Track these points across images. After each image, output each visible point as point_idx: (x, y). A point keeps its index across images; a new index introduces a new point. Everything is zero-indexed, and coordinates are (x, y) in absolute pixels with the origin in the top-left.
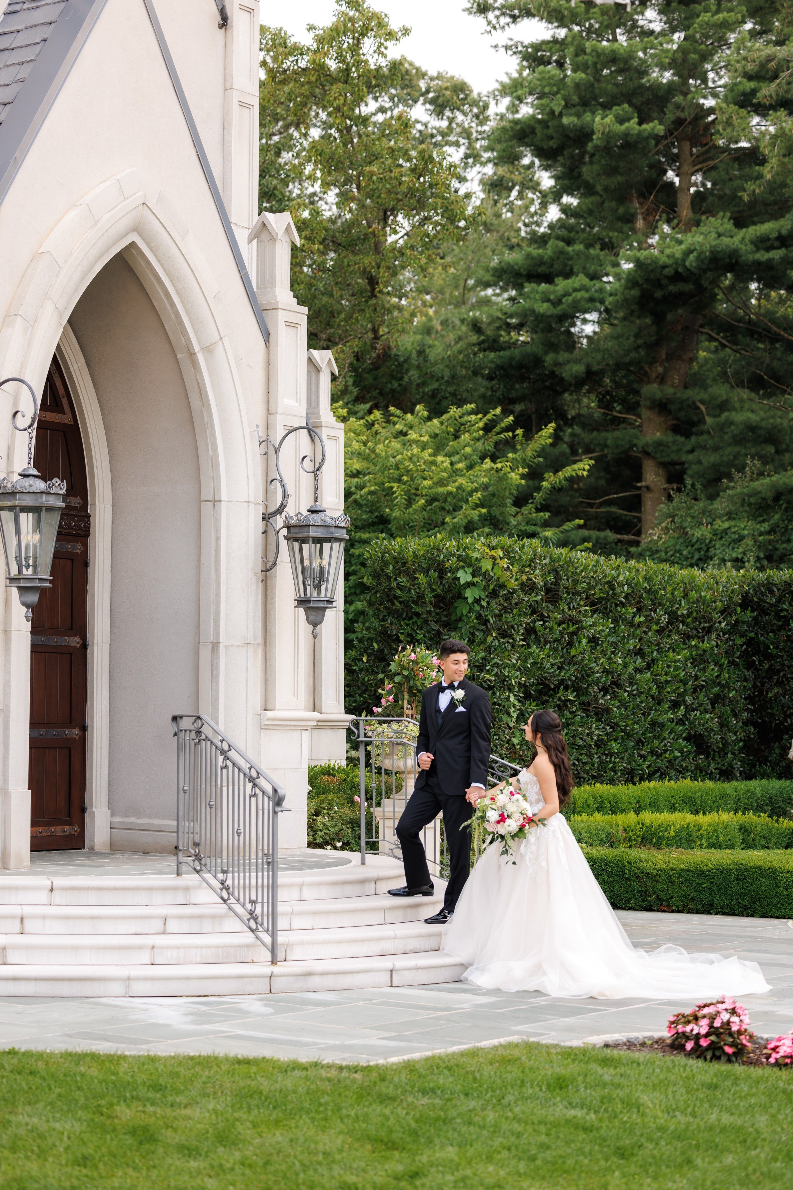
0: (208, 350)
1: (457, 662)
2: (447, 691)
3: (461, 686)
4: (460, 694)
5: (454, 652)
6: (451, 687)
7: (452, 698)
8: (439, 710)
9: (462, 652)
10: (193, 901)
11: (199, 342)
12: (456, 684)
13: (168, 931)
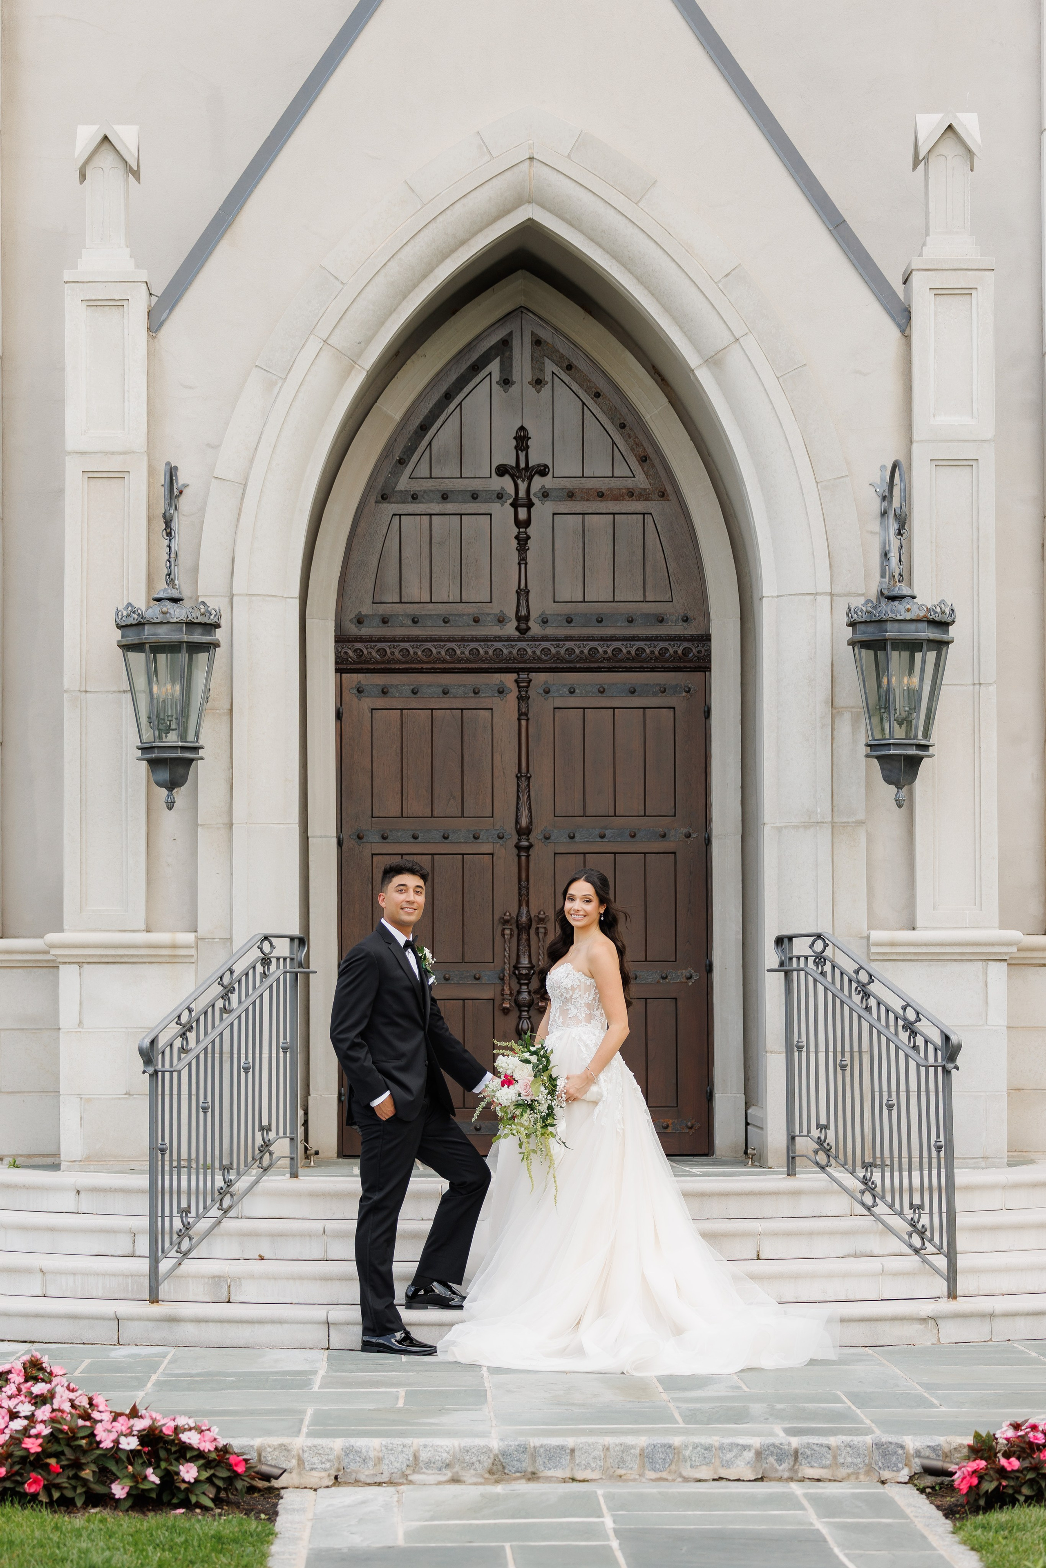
0: (714, 361)
11: (699, 351)
13: (137, 1254)
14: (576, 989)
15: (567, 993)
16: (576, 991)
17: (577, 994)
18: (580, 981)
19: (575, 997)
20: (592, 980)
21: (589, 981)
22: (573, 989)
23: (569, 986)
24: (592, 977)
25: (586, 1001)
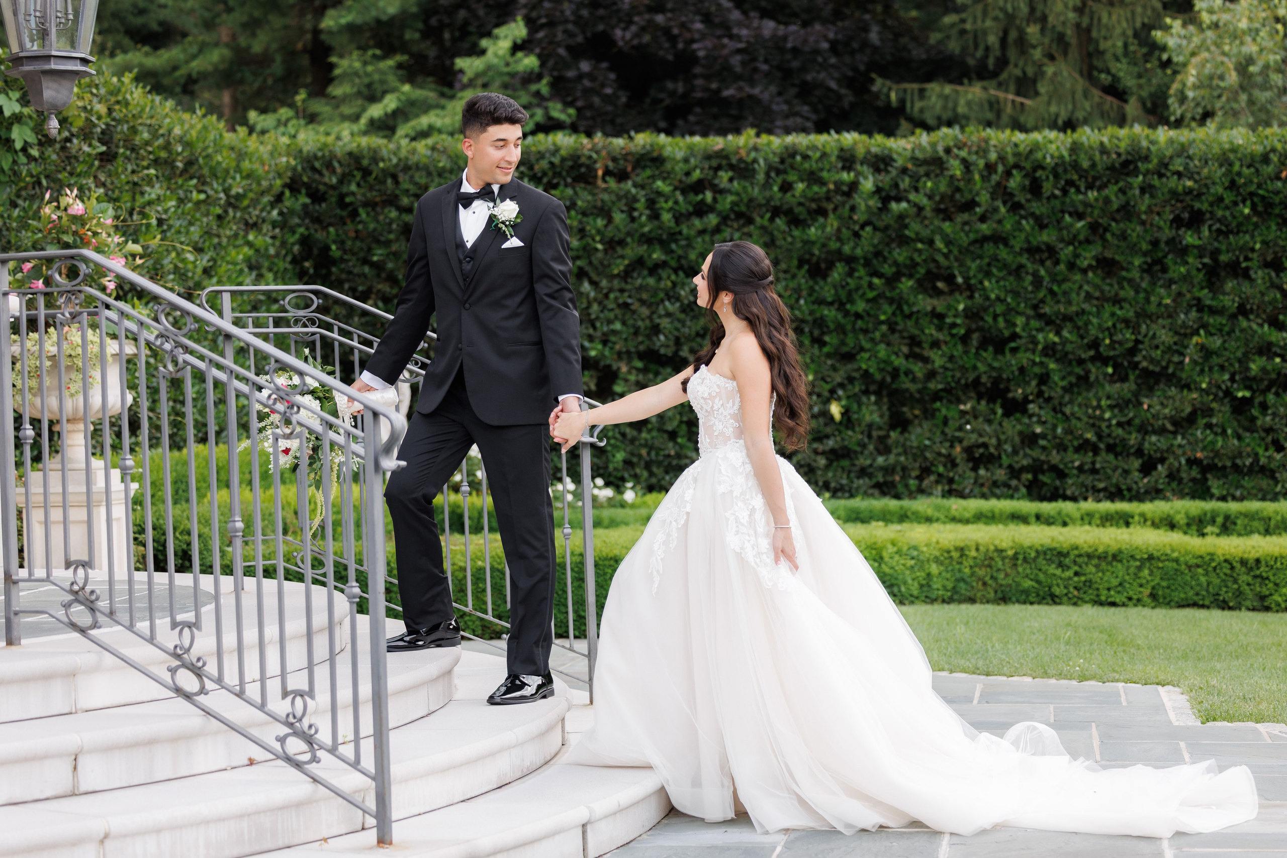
1: (503, 143)
2: (477, 204)
3: (507, 192)
4: (508, 210)
5: (498, 121)
6: (486, 193)
7: (492, 219)
8: (461, 244)
9: (512, 121)
10: (84, 704)
12: (496, 188)
13: (83, 788)
14: (715, 397)
15: (706, 403)
16: (717, 400)
17: (718, 403)
18: (718, 386)
19: (716, 408)
20: (735, 383)
21: (731, 385)
22: (711, 397)
23: (706, 395)
24: (734, 378)
25: (732, 411)
